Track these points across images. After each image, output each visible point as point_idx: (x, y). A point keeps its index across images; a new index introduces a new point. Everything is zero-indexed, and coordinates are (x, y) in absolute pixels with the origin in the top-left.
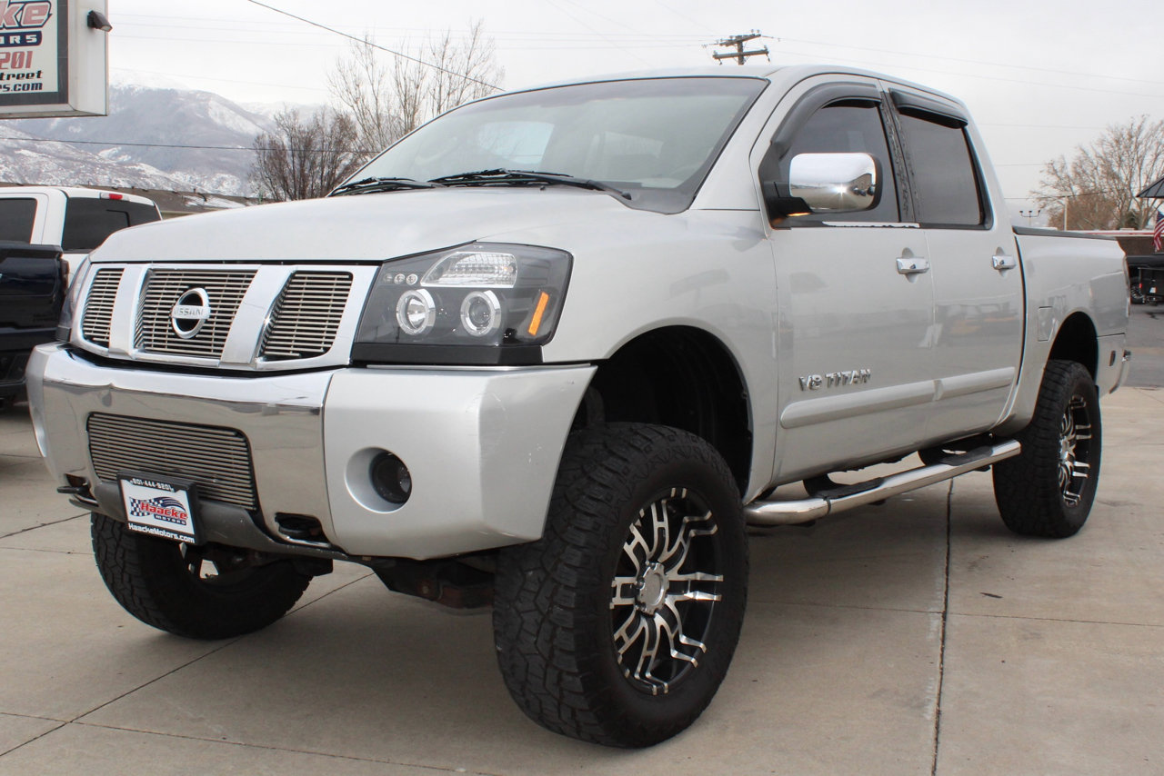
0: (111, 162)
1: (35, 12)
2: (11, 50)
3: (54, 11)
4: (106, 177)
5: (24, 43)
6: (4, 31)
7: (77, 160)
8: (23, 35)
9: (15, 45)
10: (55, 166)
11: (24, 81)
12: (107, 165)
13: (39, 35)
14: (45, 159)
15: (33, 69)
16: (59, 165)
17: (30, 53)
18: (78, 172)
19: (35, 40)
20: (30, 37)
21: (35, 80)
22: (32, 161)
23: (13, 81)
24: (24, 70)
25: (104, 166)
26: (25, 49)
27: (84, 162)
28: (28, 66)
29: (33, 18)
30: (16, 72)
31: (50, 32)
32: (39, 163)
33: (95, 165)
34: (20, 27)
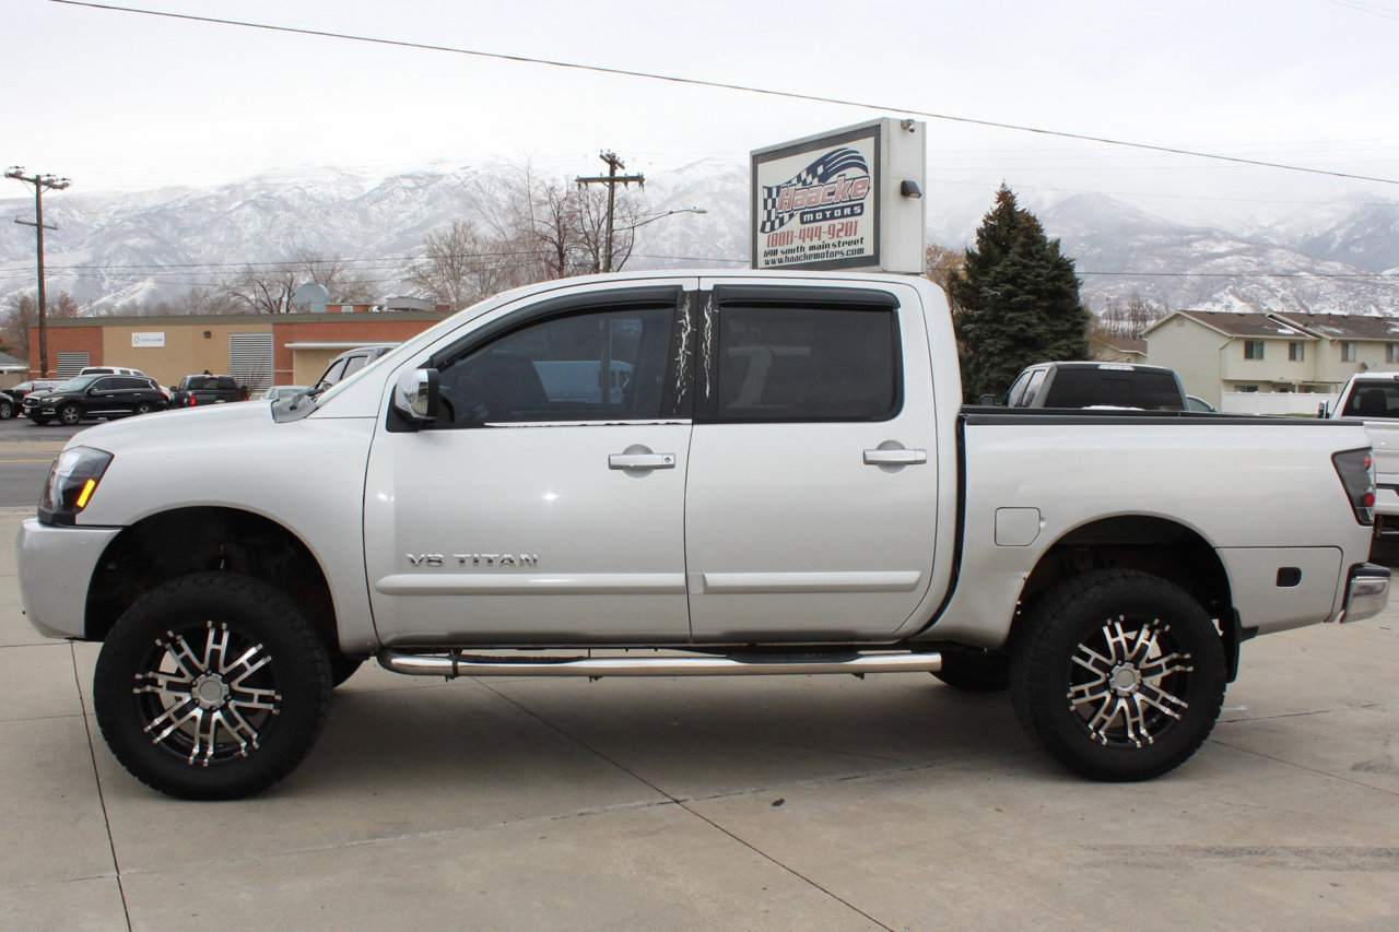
0: (1393, 282)
1: (860, 186)
2: (845, 220)
3: (872, 185)
4: (1387, 298)
5: (853, 214)
6: (841, 205)
7: (1357, 282)
8: (852, 207)
9: (848, 216)
10: (1334, 288)
11: (853, 247)
12: (1390, 285)
13: (862, 205)
14: (1323, 281)
15: (858, 237)
16: (1338, 287)
17: (856, 222)
18: (1358, 294)
19: (859, 211)
20: (855, 209)
21: (859, 246)
22: (1310, 283)
23: (847, 247)
24: (853, 238)
25: (1386, 287)
26: (853, 219)
27: (1364, 283)
28: (855, 234)
29: (859, 192)
30: (848, 239)
31: (869, 203)
32: (1317, 285)
33: (1376, 285)
34: (851, 200)
